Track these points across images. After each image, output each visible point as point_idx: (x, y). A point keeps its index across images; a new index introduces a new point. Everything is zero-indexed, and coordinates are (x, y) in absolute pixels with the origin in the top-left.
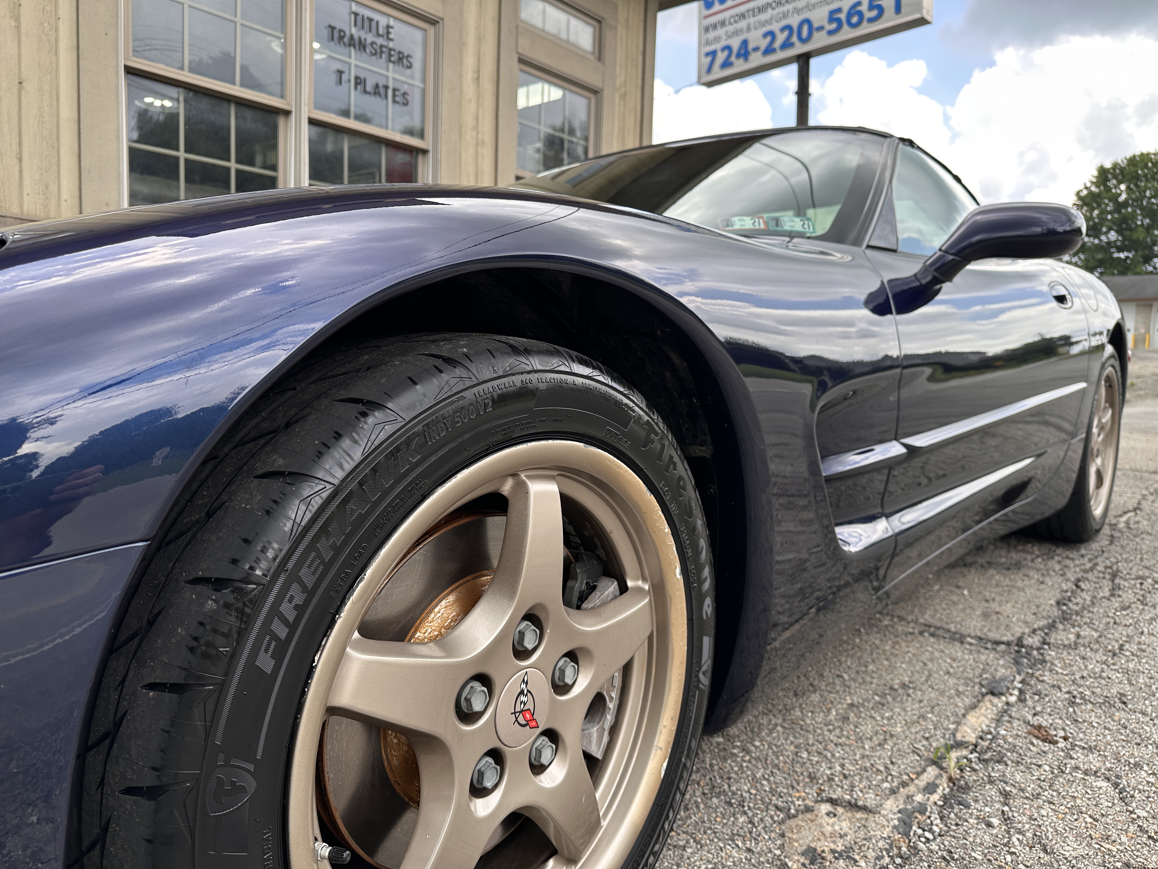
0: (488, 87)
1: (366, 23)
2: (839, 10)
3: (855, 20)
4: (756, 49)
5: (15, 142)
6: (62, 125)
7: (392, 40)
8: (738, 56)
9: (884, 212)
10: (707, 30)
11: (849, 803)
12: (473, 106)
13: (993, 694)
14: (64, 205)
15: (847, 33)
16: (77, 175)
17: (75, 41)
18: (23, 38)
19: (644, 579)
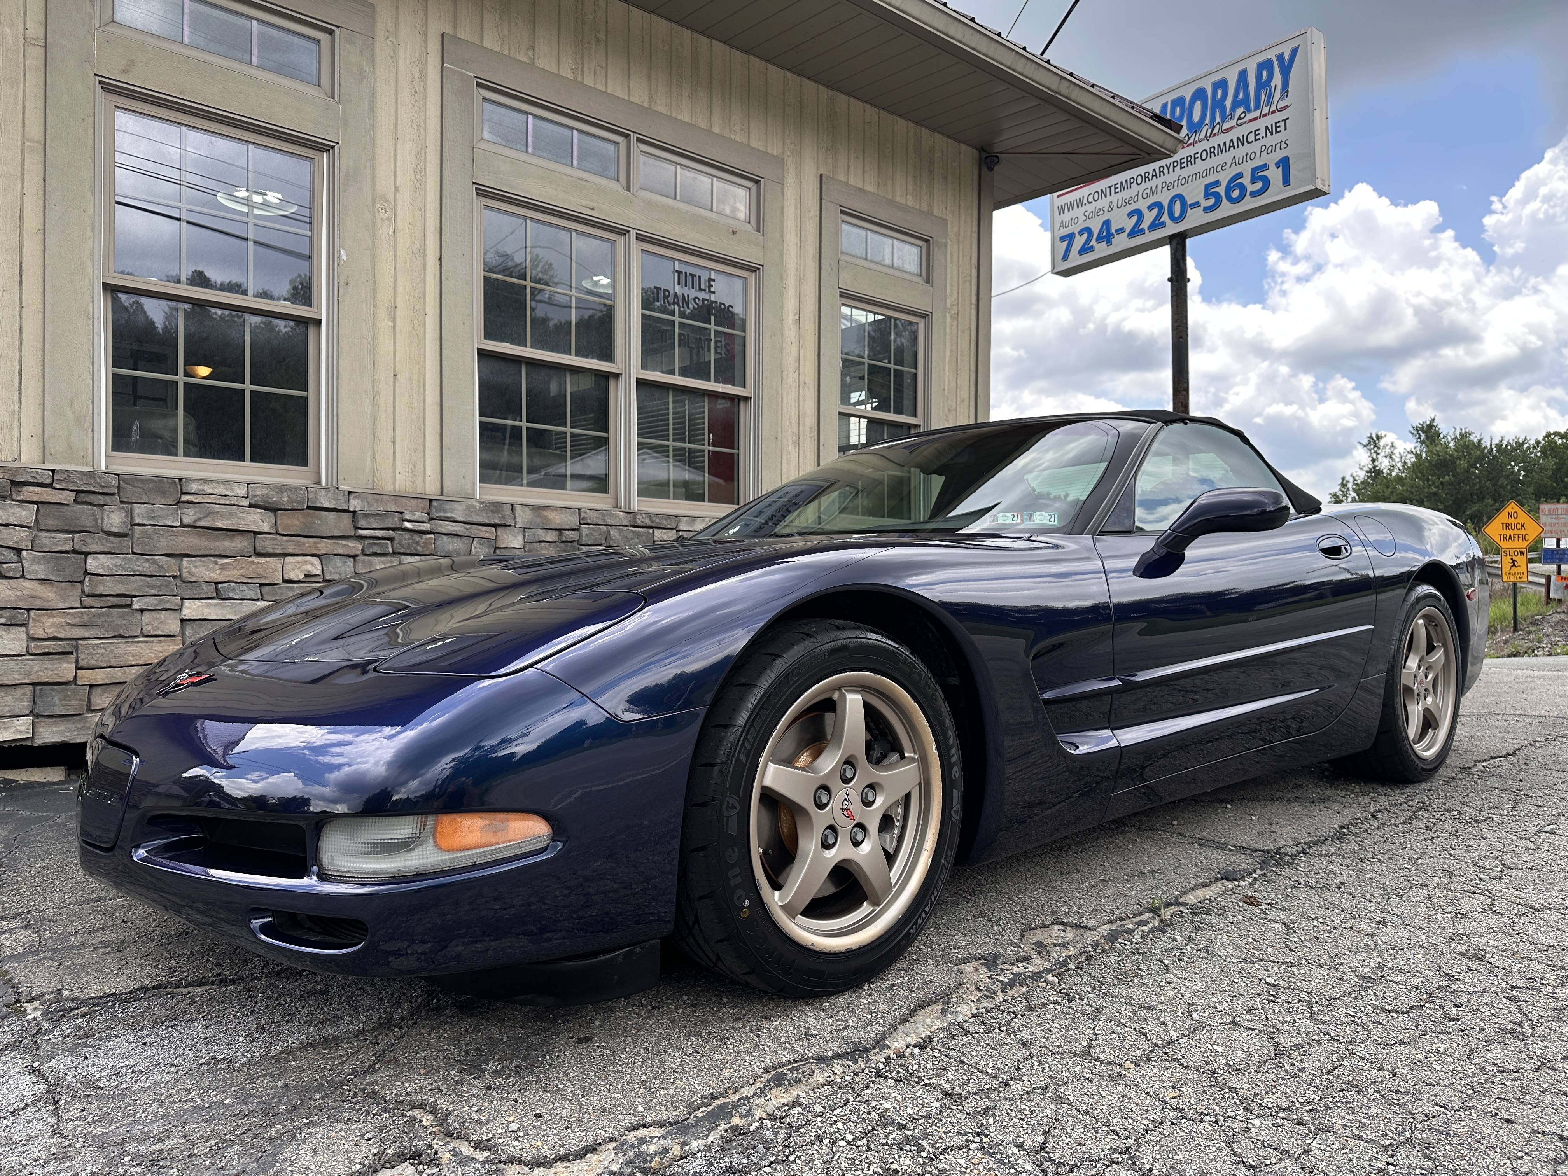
0: (809, 326)
1: (690, 279)
2: (1217, 183)
3: (1236, 194)
4: (1121, 231)
5: (390, 428)
6: (427, 408)
7: (714, 293)
8: (1099, 239)
9: (1122, 502)
10: (1061, 210)
11: (1076, 924)
12: (794, 349)
13: (1227, 879)
14: (428, 479)
15: (1227, 209)
16: (439, 451)
17: (438, 332)
18: (398, 335)
19: (915, 753)
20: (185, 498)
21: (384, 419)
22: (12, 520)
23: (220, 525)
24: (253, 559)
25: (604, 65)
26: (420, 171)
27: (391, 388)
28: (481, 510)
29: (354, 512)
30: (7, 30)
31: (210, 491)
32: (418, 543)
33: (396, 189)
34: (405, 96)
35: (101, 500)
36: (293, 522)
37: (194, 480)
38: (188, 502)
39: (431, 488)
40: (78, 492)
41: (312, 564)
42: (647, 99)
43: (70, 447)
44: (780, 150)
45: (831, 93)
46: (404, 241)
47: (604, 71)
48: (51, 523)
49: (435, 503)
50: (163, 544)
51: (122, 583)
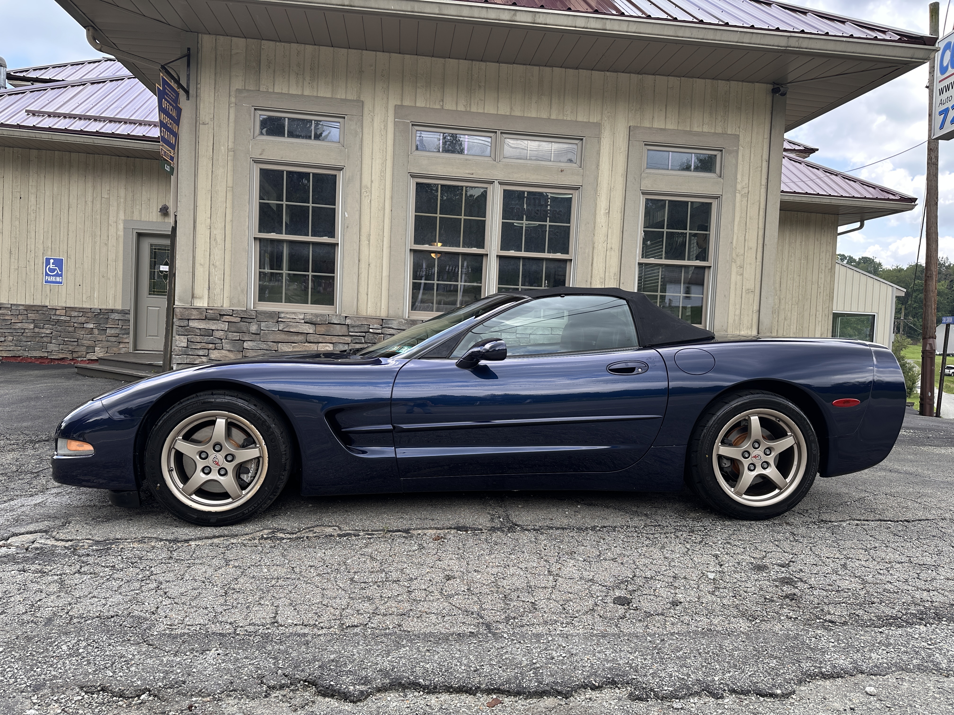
1: (533, 201)
12: (604, 230)
13: (457, 529)
14: (382, 310)
16: (387, 297)
17: (389, 244)
18: (371, 247)
20: (279, 320)
21: (363, 284)
22: (219, 328)
23: (292, 330)
24: (306, 344)
25: (483, 99)
26: (383, 172)
27: (367, 271)
28: (405, 324)
29: (348, 325)
30: (222, 148)
31: (289, 317)
32: (376, 338)
33: (372, 182)
34: (377, 138)
35: (250, 320)
36: (322, 329)
37: (283, 312)
38: (280, 321)
39: (383, 314)
40: (242, 318)
41: (329, 347)
42: (509, 110)
43: (239, 301)
44: (599, 118)
45: (640, 76)
46: (374, 204)
47: (483, 102)
48: (233, 329)
49: (384, 321)
50: (271, 338)
51: (255, 352)
